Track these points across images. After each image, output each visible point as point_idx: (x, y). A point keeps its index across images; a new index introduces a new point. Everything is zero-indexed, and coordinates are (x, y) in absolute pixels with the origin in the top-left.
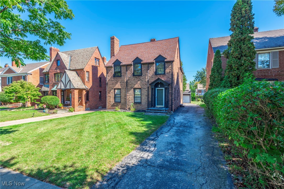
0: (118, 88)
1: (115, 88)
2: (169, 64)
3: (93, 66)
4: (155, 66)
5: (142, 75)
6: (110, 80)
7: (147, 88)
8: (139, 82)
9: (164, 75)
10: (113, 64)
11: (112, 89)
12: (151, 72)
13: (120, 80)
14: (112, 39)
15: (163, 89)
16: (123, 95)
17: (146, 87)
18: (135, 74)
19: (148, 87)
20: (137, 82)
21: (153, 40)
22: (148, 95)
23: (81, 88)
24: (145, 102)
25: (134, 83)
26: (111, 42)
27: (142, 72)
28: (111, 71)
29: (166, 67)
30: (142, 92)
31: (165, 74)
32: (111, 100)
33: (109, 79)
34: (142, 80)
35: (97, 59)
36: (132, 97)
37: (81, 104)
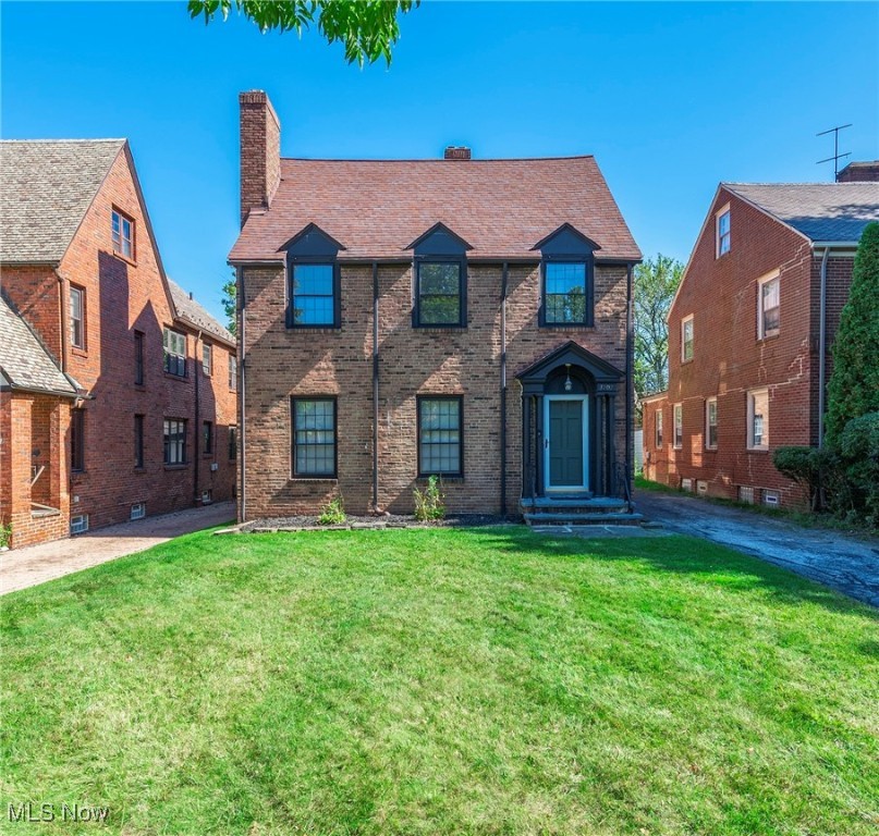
0: (317, 391)
1: (298, 390)
2: (611, 273)
3: (102, 255)
4: (539, 279)
5: (470, 326)
6: (262, 345)
7: (498, 396)
8: (452, 362)
9: (588, 329)
10: (280, 250)
11: (281, 397)
12: (518, 313)
13: (331, 343)
14: (252, 106)
15: (581, 402)
16: (349, 433)
17: (490, 389)
18: (425, 319)
19: (505, 389)
20: (439, 362)
21: (458, 155)
22: (504, 431)
23: (50, 388)
24: (488, 469)
25: (423, 369)
26: (245, 122)
27: (470, 308)
28: (269, 293)
29: (596, 289)
30: (466, 414)
31: (593, 325)
32: (272, 466)
33: (258, 336)
34: (465, 351)
35: (122, 219)
36: (408, 442)
37: (43, 494)
